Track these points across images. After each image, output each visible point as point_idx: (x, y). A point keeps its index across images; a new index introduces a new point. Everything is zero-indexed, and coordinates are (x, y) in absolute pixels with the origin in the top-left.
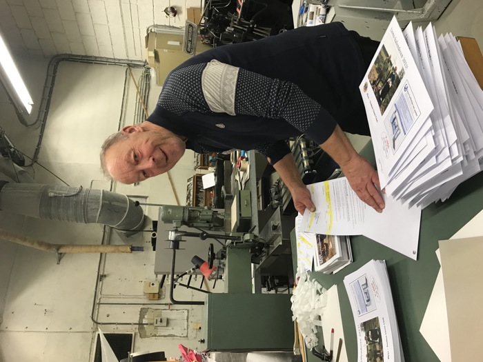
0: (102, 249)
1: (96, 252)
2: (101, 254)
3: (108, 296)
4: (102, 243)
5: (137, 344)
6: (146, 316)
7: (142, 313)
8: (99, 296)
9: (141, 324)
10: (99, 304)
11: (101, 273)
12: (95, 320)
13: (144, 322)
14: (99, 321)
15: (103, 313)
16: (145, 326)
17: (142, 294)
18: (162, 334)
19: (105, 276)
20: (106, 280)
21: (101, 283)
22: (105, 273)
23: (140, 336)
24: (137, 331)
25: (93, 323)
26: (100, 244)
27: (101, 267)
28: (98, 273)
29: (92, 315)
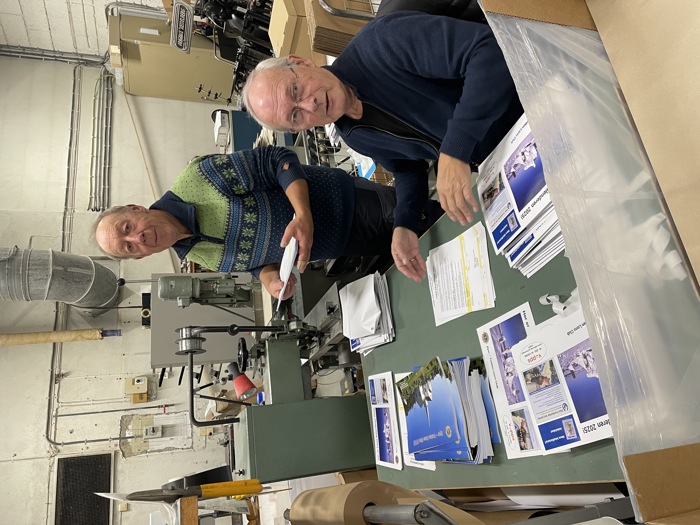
0: (55, 337)
1: (46, 342)
2: (54, 344)
3: (70, 404)
4: (55, 329)
5: (120, 467)
6: (130, 427)
7: (124, 423)
8: (55, 405)
9: (122, 438)
10: (56, 416)
11: (56, 372)
12: (52, 439)
13: (127, 436)
14: (57, 441)
15: (64, 430)
16: (129, 440)
17: (122, 395)
18: (156, 448)
19: (63, 375)
20: (64, 381)
21: (57, 385)
22: (63, 372)
23: (123, 455)
24: (118, 448)
25: (48, 443)
26: (52, 329)
27: (56, 364)
28: (52, 372)
29: (47, 433)
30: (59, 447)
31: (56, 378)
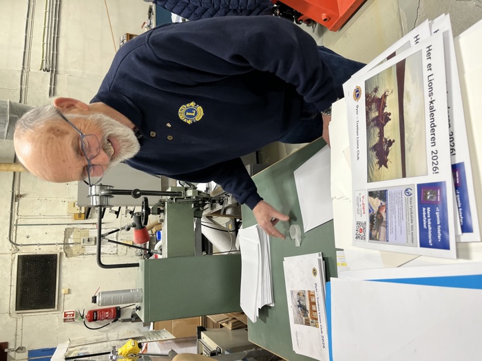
1: (7, 171)
2: (14, 173)
3: (26, 217)
5: (63, 264)
6: (71, 236)
7: (67, 233)
8: (16, 217)
9: (66, 244)
10: (17, 225)
11: (16, 193)
12: (14, 241)
13: (69, 242)
14: (17, 243)
15: (21, 235)
16: (71, 245)
17: (66, 213)
18: (91, 252)
19: (21, 196)
20: (22, 200)
21: (17, 203)
22: (21, 193)
23: (66, 255)
24: (63, 251)
25: (11, 244)
26: (13, 162)
27: (16, 187)
28: (13, 193)
29: (10, 237)
30: (19, 247)
31: (16, 198)
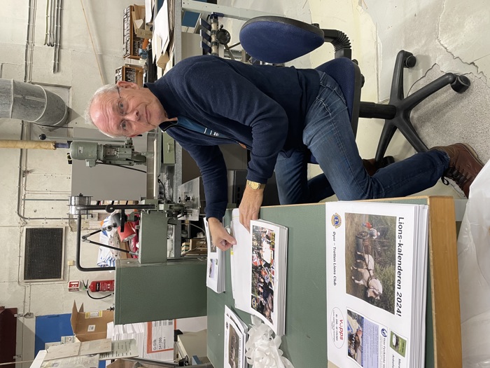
0: (21, 145)
1: (14, 147)
2: (21, 150)
3: (34, 192)
4: (21, 139)
5: (69, 237)
8: (23, 192)
9: (71, 219)
10: (24, 200)
11: (24, 169)
12: (22, 215)
13: (74, 218)
14: (25, 216)
15: (30, 209)
16: (75, 220)
17: (70, 189)
18: (94, 227)
19: (28, 172)
20: (29, 176)
21: (24, 178)
22: (28, 169)
23: (72, 230)
24: (68, 225)
25: (19, 218)
27: (23, 163)
28: (20, 169)
29: (18, 210)
30: (26, 220)
